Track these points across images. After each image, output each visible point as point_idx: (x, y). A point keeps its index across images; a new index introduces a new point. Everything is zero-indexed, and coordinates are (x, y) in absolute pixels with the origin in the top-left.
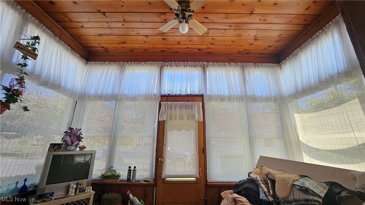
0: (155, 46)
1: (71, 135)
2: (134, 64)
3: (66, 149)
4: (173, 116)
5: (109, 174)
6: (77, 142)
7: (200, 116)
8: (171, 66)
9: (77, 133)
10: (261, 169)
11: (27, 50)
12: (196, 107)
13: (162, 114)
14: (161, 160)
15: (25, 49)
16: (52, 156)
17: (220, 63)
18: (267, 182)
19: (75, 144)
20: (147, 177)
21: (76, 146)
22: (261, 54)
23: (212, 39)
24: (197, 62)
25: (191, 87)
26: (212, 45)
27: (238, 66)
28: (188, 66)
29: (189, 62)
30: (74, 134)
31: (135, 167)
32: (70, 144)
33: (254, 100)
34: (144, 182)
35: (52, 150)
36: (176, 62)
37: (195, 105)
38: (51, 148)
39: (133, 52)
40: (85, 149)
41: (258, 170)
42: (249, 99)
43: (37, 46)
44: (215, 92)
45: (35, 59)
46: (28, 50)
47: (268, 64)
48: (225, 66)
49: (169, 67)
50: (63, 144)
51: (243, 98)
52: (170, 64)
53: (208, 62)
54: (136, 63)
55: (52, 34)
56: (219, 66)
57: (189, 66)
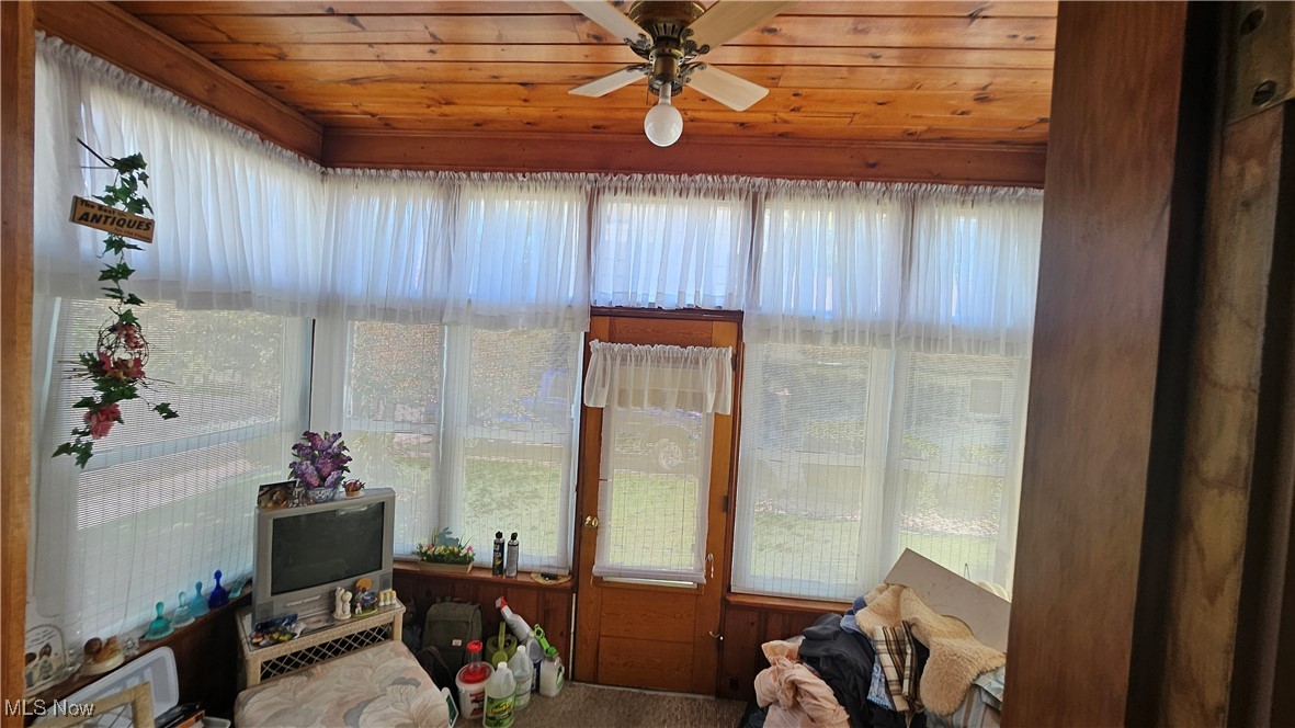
0: (567, 112)
1: (314, 456)
2: (492, 179)
3: (306, 496)
4: (631, 392)
5: (440, 549)
6: (334, 474)
7: (722, 394)
8: (629, 190)
9: (330, 447)
10: (897, 595)
11: (115, 218)
12: (711, 364)
13: (592, 380)
14: (591, 522)
15: (107, 217)
16: (271, 522)
17: (820, 183)
18: (902, 647)
19: (330, 479)
20: (552, 562)
21: (335, 484)
22: (1000, 142)
23: (795, 95)
24: (730, 173)
25: (698, 284)
26: (793, 113)
27: (895, 194)
28: (692, 192)
29: (698, 177)
30: (321, 451)
31: (514, 536)
32: (315, 481)
33: (929, 344)
34: (541, 581)
35: (270, 505)
36: (649, 176)
37: (706, 360)
38: (264, 497)
39: (485, 127)
40: (361, 493)
41: (886, 598)
42: (909, 338)
43: (141, 192)
44: (787, 304)
45: (149, 240)
46: (118, 218)
47: (1022, 191)
48: (840, 193)
49: (621, 195)
50: (295, 482)
51: (888, 335)
52: (625, 185)
53: (772, 174)
54: (499, 175)
55: (179, 102)
56: (817, 195)
57: (698, 191)
